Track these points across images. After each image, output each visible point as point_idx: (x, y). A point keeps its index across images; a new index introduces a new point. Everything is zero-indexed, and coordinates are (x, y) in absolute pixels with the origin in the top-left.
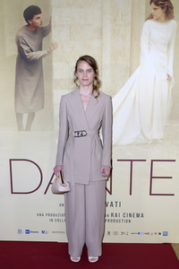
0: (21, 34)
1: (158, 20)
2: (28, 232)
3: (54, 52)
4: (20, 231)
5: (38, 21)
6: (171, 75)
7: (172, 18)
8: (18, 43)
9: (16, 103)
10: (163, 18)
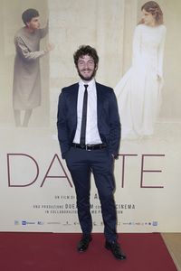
0: (19, 35)
1: (148, 24)
2: (24, 223)
3: (51, 53)
4: (16, 223)
5: (36, 24)
6: (161, 76)
7: (162, 23)
8: (16, 43)
9: (14, 100)
10: (153, 23)
